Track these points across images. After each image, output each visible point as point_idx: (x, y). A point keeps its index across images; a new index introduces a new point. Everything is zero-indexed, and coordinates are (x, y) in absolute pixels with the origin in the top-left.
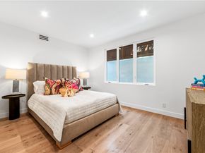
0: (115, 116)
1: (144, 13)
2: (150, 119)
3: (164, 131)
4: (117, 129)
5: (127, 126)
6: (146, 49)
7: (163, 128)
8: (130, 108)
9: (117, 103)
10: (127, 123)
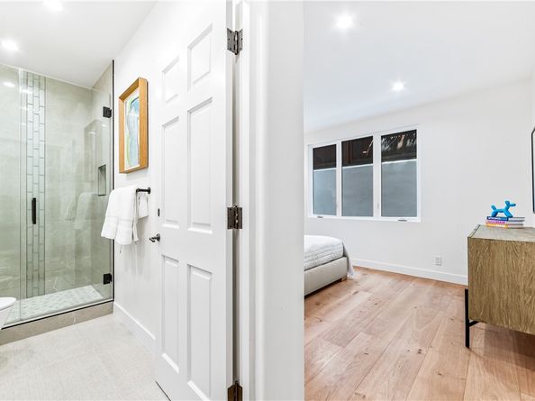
0: (340, 281)
1: (398, 87)
2: (411, 285)
3: (436, 301)
4: (350, 297)
5: (368, 295)
6: (400, 145)
7: (436, 298)
8: (367, 269)
9: (344, 255)
10: (366, 291)
